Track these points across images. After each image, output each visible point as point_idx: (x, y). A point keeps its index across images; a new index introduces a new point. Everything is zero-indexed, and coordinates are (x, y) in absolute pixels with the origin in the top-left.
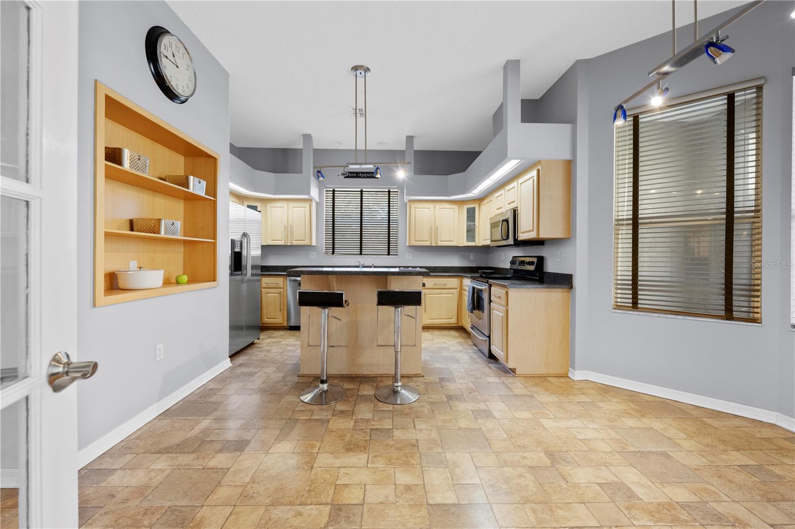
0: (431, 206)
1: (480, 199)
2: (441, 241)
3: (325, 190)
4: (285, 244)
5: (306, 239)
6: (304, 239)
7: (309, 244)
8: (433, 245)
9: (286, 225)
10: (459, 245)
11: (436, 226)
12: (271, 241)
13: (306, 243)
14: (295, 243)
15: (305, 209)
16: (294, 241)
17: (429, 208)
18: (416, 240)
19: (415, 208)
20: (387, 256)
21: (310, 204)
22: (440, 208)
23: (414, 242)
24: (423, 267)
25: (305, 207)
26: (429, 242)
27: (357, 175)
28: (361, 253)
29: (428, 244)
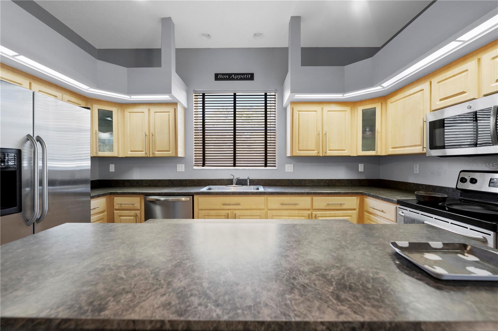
0: (318, 108)
1: (384, 98)
2: (330, 150)
3: (194, 95)
4: (146, 156)
5: (171, 150)
6: (168, 150)
7: (174, 155)
8: (321, 155)
9: (147, 133)
10: (351, 155)
11: (324, 133)
12: (130, 152)
13: (171, 153)
14: (158, 154)
15: (169, 114)
16: (156, 152)
17: (316, 111)
18: (300, 149)
19: (298, 111)
20: (264, 168)
21: (175, 109)
22: (328, 111)
23: (298, 152)
24: (305, 180)
25: (169, 112)
26: (316, 152)
27: (229, 77)
28: (234, 165)
29: (314, 153)
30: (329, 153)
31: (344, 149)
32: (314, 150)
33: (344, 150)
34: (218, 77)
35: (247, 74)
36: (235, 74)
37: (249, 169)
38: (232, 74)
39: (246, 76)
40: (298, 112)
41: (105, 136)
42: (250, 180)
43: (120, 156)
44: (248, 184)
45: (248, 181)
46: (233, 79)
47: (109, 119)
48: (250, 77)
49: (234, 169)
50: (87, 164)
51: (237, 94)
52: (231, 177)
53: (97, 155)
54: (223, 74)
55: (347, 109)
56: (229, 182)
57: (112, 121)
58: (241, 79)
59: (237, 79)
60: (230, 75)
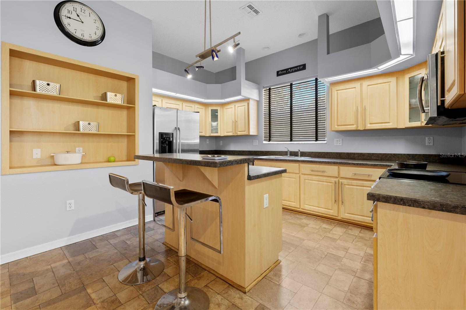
0: (357, 84)
2: (370, 124)
3: (263, 90)
4: (233, 135)
5: (246, 130)
6: (244, 130)
7: (247, 134)
9: (234, 121)
10: (398, 127)
11: (364, 107)
12: (226, 133)
13: (245, 133)
14: (239, 133)
15: (245, 107)
16: (238, 132)
17: (355, 88)
18: (338, 124)
19: (337, 90)
20: (314, 142)
21: (248, 103)
22: (368, 85)
23: (336, 127)
24: (354, 154)
25: (245, 106)
26: (355, 126)
27: (286, 71)
28: (291, 140)
29: (353, 128)
30: (369, 127)
31: (389, 121)
32: (353, 125)
33: (389, 123)
34: (279, 74)
35: (299, 66)
36: (291, 68)
37: (302, 143)
38: (288, 69)
39: (299, 68)
40: (336, 92)
41: (214, 124)
42: (300, 152)
43: (222, 136)
44: (299, 155)
45: (299, 153)
46: (289, 73)
47: (217, 114)
48: (303, 67)
49: (290, 143)
50: (197, 141)
51: (293, 83)
52: (286, 150)
53: (210, 135)
54: (282, 71)
55: (393, 80)
56: (285, 153)
57: (218, 115)
58: (296, 71)
59: (292, 72)
60: (287, 70)
